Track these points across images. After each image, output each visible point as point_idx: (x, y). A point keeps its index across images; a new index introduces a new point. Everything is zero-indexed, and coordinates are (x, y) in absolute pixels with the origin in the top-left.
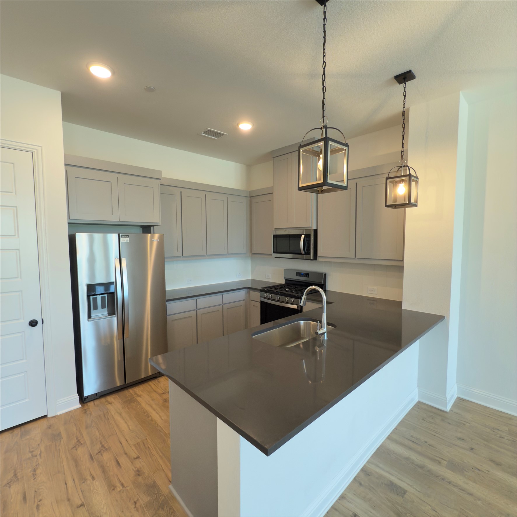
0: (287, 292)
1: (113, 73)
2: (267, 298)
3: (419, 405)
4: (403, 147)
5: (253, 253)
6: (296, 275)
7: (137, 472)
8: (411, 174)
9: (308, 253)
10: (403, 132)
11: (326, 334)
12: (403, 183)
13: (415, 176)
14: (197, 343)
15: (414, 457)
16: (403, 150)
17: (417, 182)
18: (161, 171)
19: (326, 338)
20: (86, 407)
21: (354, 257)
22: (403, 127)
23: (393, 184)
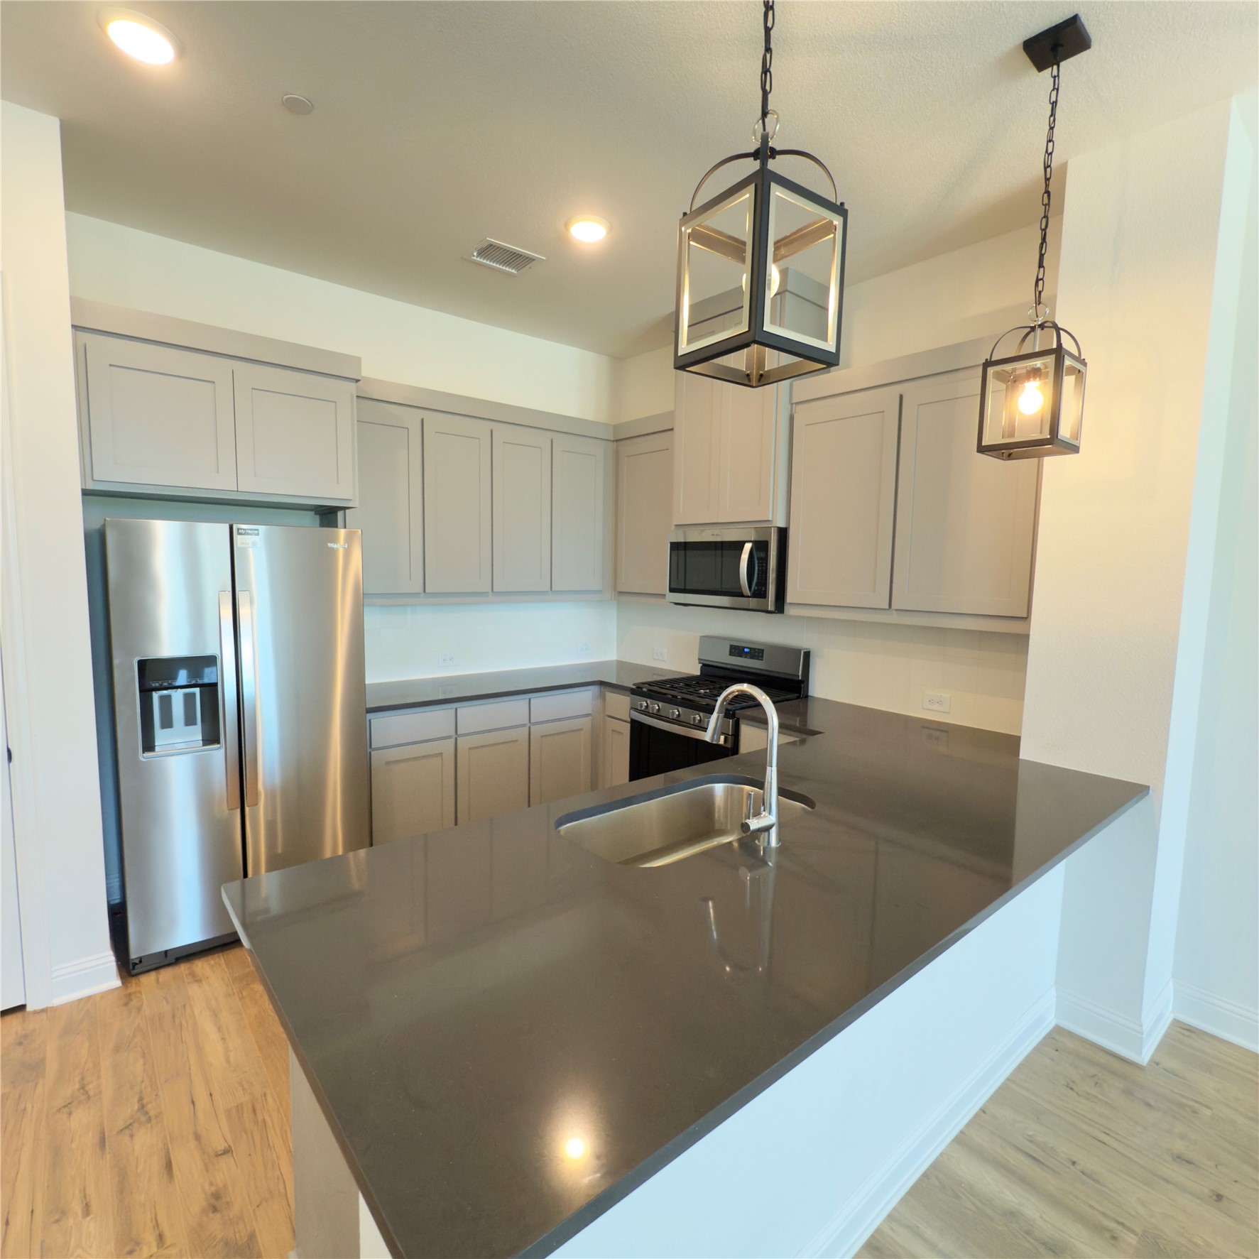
0: (697, 699)
1: (181, 51)
2: (646, 712)
3: (1058, 1041)
4: (1041, 265)
5: (621, 592)
6: (731, 654)
7: (213, 1201)
8: (1064, 346)
9: (760, 593)
10: (1044, 220)
11: (774, 832)
12: (1038, 379)
13: (1077, 355)
14: (456, 824)
15: (1033, 1210)
16: (1040, 277)
17: (1079, 374)
18: (359, 359)
19: (774, 843)
20: (133, 987)
21: (887, 607)
22: (1046, 201)
23: (1005, 386)
